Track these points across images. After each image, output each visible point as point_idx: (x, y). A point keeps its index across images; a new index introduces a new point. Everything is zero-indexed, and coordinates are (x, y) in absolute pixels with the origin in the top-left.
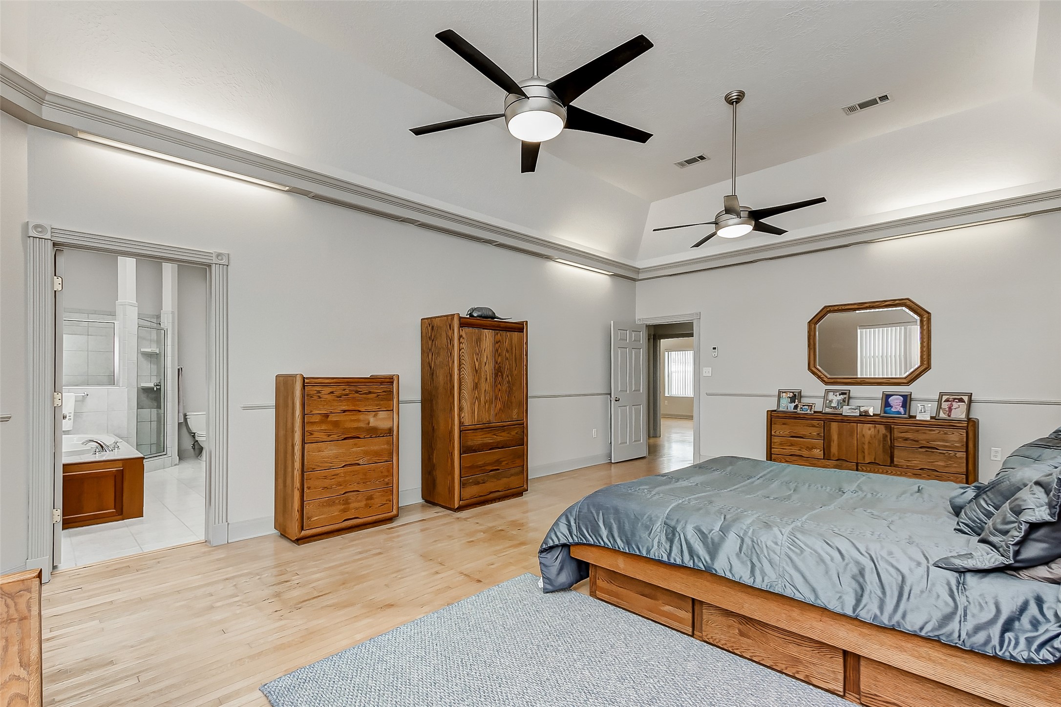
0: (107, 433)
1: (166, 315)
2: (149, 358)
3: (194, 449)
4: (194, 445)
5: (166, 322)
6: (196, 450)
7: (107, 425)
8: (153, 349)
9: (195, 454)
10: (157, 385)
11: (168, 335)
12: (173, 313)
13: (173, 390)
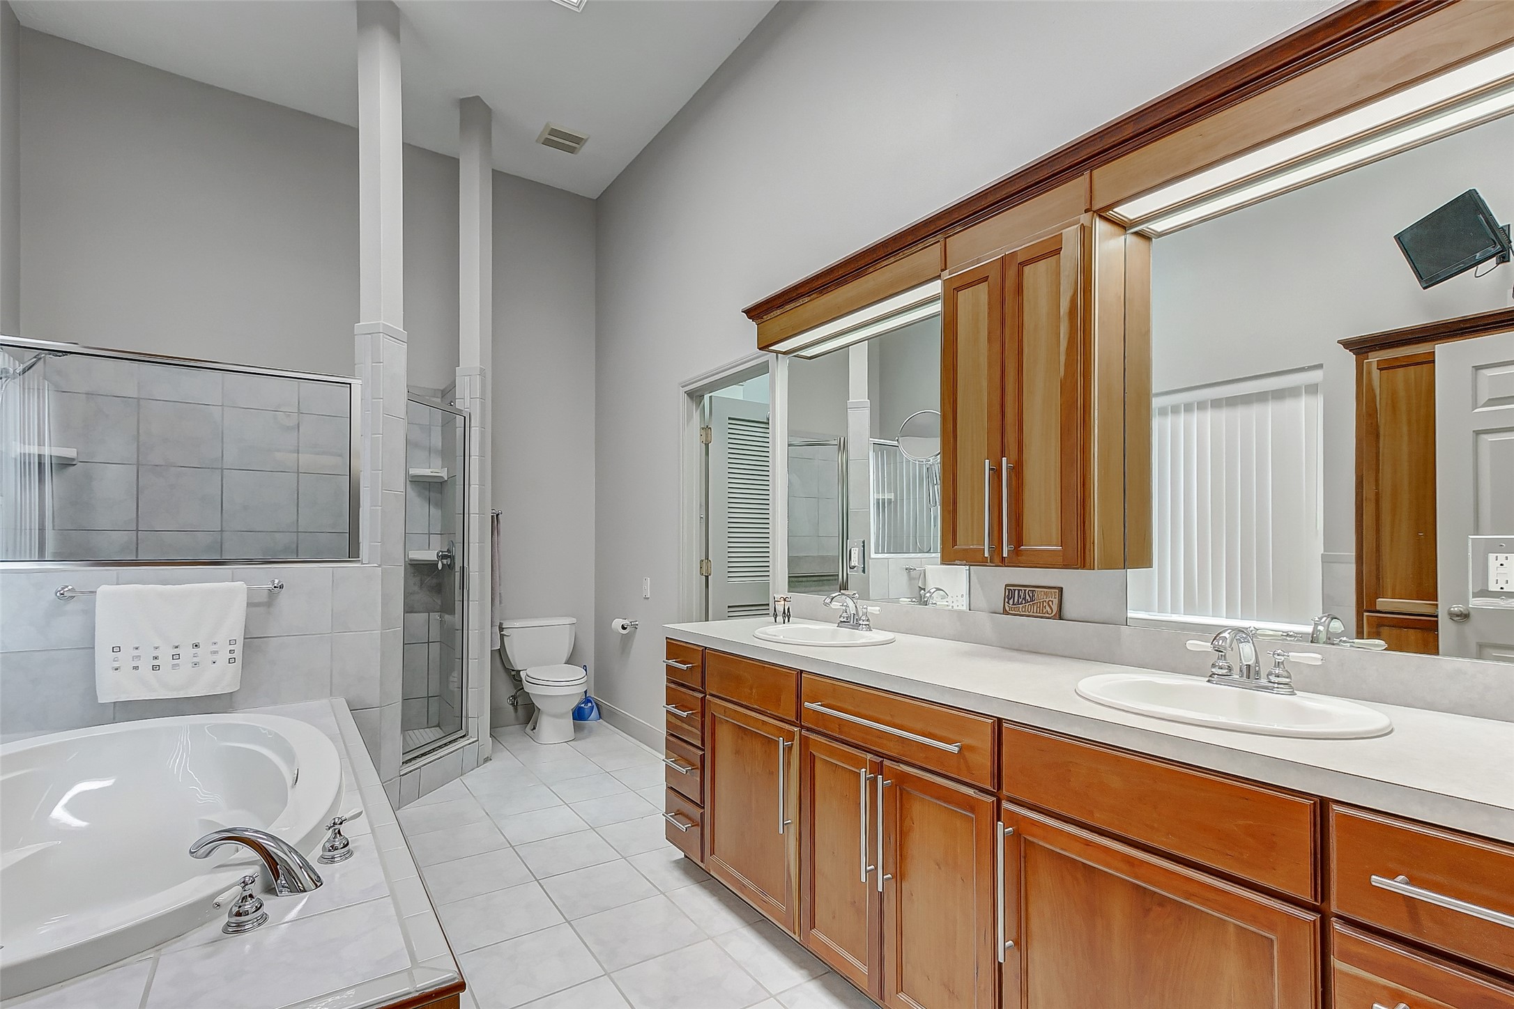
0: (331, 695)
1: (467, 379)
2: (427, 493)
3: (515, 707)
4: (514, 697)
5: (467, 399)
6: (519, 707)
7: (331, 671)
8: (434, 469)
9: (517, 718)
10: (444, 557)
11: (472, 429)
12: (482, 373)
13: (481, 570)
